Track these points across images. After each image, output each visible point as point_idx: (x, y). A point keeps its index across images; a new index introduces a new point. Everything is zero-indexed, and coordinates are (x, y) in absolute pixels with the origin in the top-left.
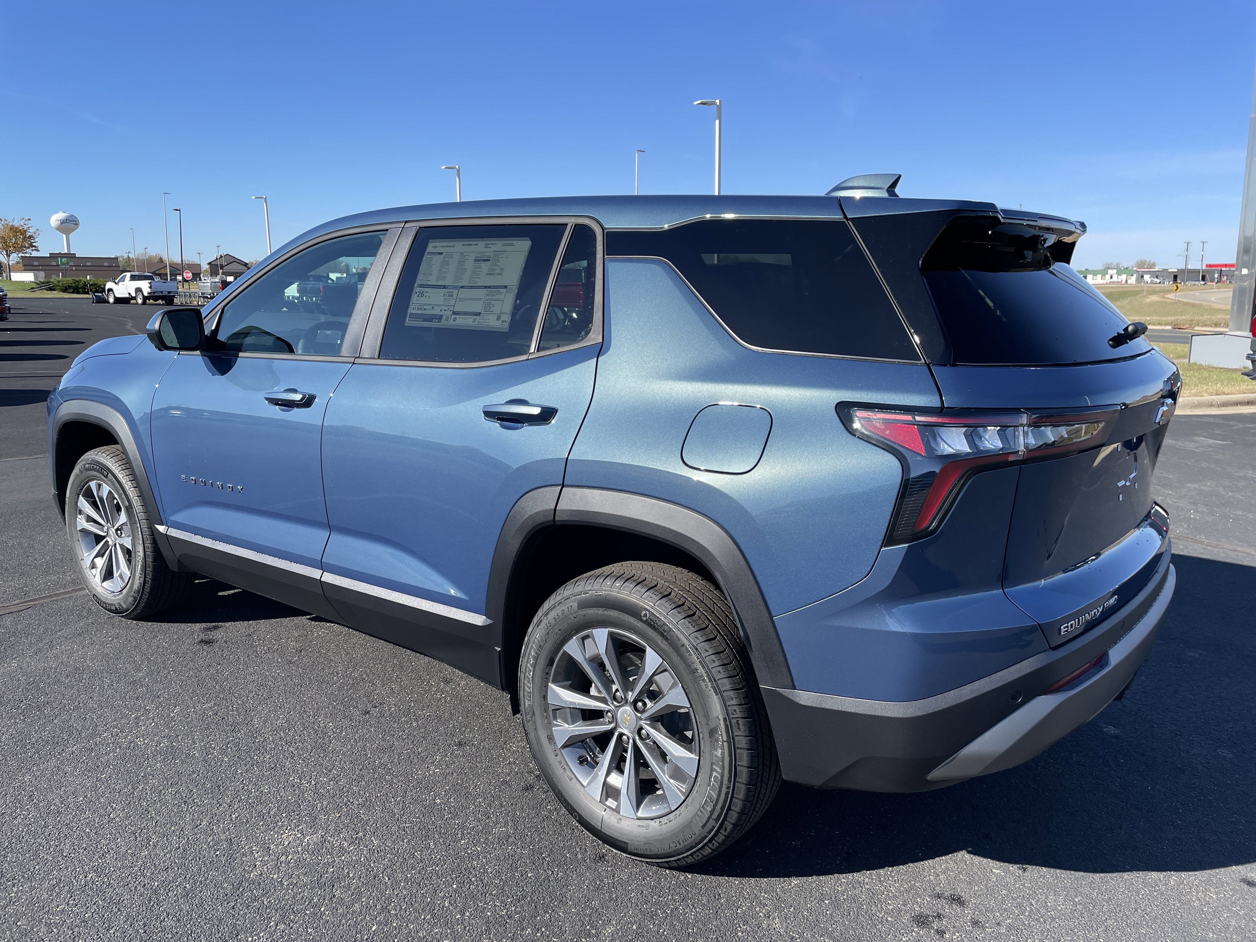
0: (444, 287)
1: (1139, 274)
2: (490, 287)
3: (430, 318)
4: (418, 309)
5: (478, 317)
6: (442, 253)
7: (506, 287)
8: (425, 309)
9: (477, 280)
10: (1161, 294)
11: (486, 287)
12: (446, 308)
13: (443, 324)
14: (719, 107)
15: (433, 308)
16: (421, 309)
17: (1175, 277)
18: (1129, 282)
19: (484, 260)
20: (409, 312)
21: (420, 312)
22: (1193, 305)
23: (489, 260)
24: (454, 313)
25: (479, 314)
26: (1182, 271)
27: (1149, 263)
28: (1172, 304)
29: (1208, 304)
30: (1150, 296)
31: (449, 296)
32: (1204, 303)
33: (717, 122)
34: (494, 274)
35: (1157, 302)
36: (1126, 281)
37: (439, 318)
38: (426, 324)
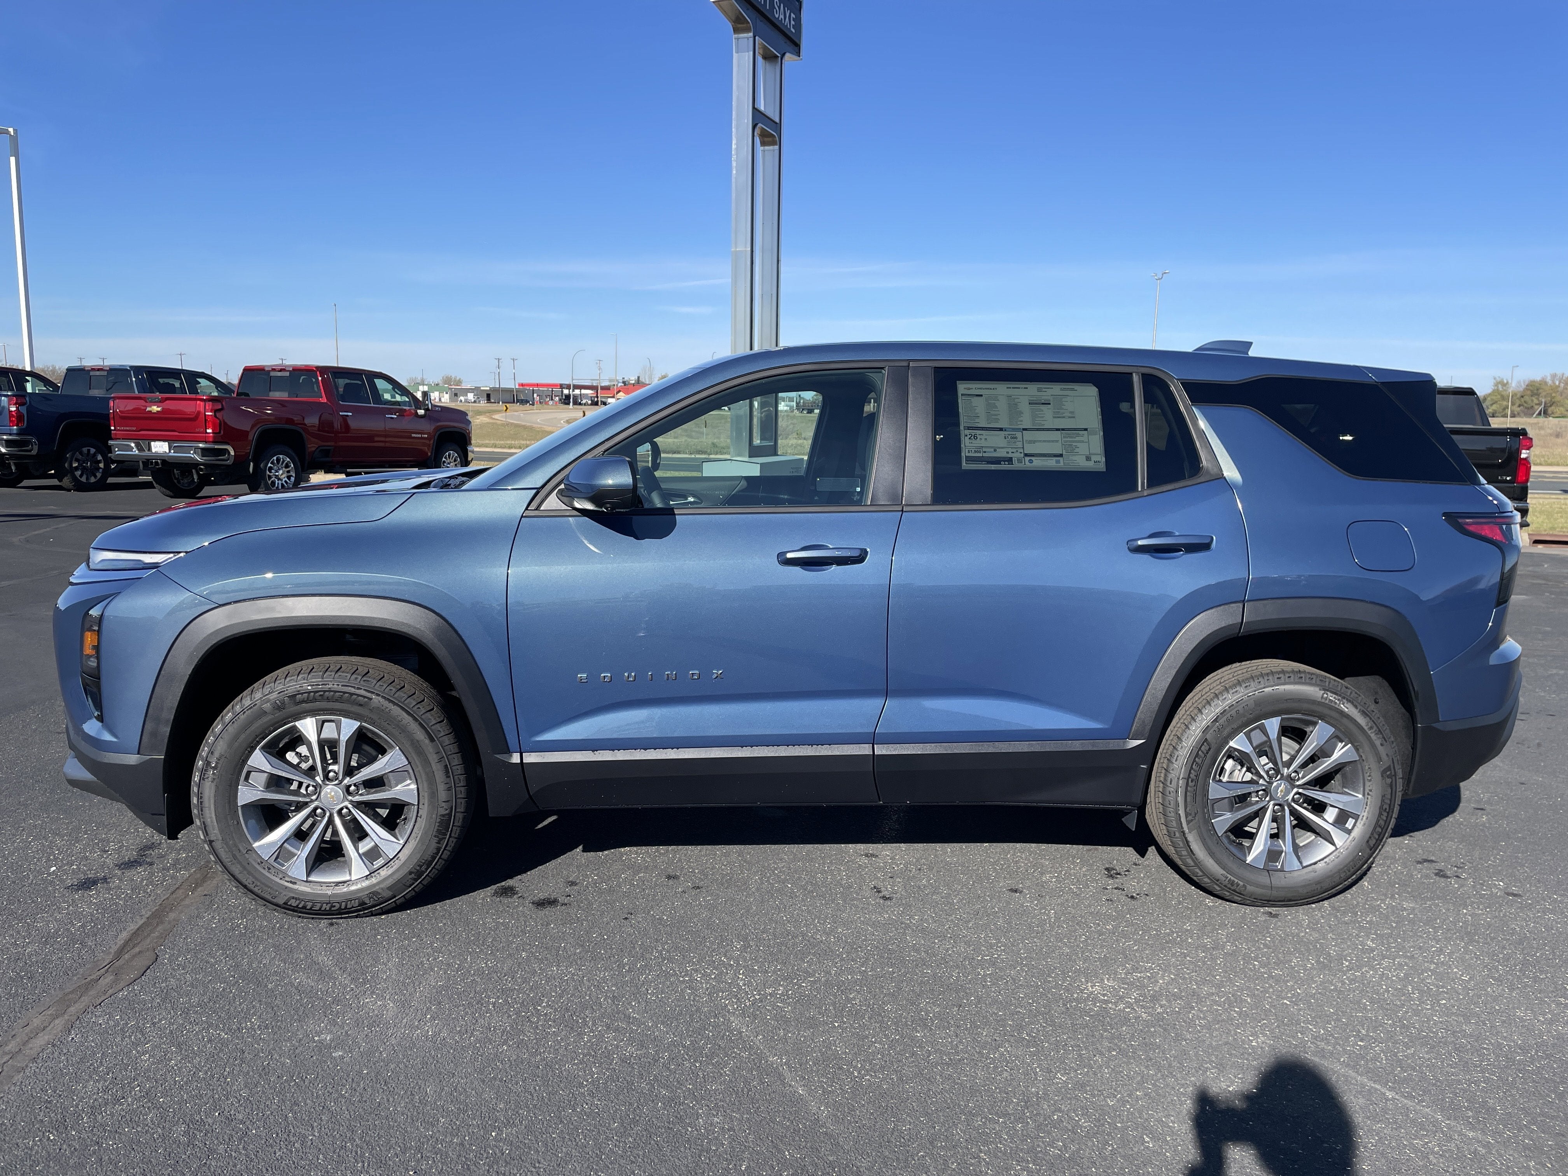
0: (1001, 429)
1: (452, 391)
2: (1063, 430)
3: (997, 461)
4: (975, 452)
5: (1061, 459)
6: (981, 396)
7: (1086, 430)
8: (985, 452)
9: (1043, 423)
10: (488, 414)
11: (1058, 430)
12: (1014, 450)
13: (1016, 466)
14: (14, 139)
15: (995, 450)
16: (980, 452)
17: (488, 396)
18: (443, 400)
19: (1043, 404)
20: (963, 454)
21: (981, 455)
22: (525, 427)
23: (1049, 404)
24: (1026, 455)
25: (1061, 455)
26: (495, 390)
27: (455, 381)
28: (503, 425)
29: (539, 426)
30: (478, 417)
31: (1012, 438)
32: (534, 425)
33: (13, 160)
34: (1064, 417)
35: (488, 423)
36: (440, 399)
37: (1010, 460)
38: (993, 467)
